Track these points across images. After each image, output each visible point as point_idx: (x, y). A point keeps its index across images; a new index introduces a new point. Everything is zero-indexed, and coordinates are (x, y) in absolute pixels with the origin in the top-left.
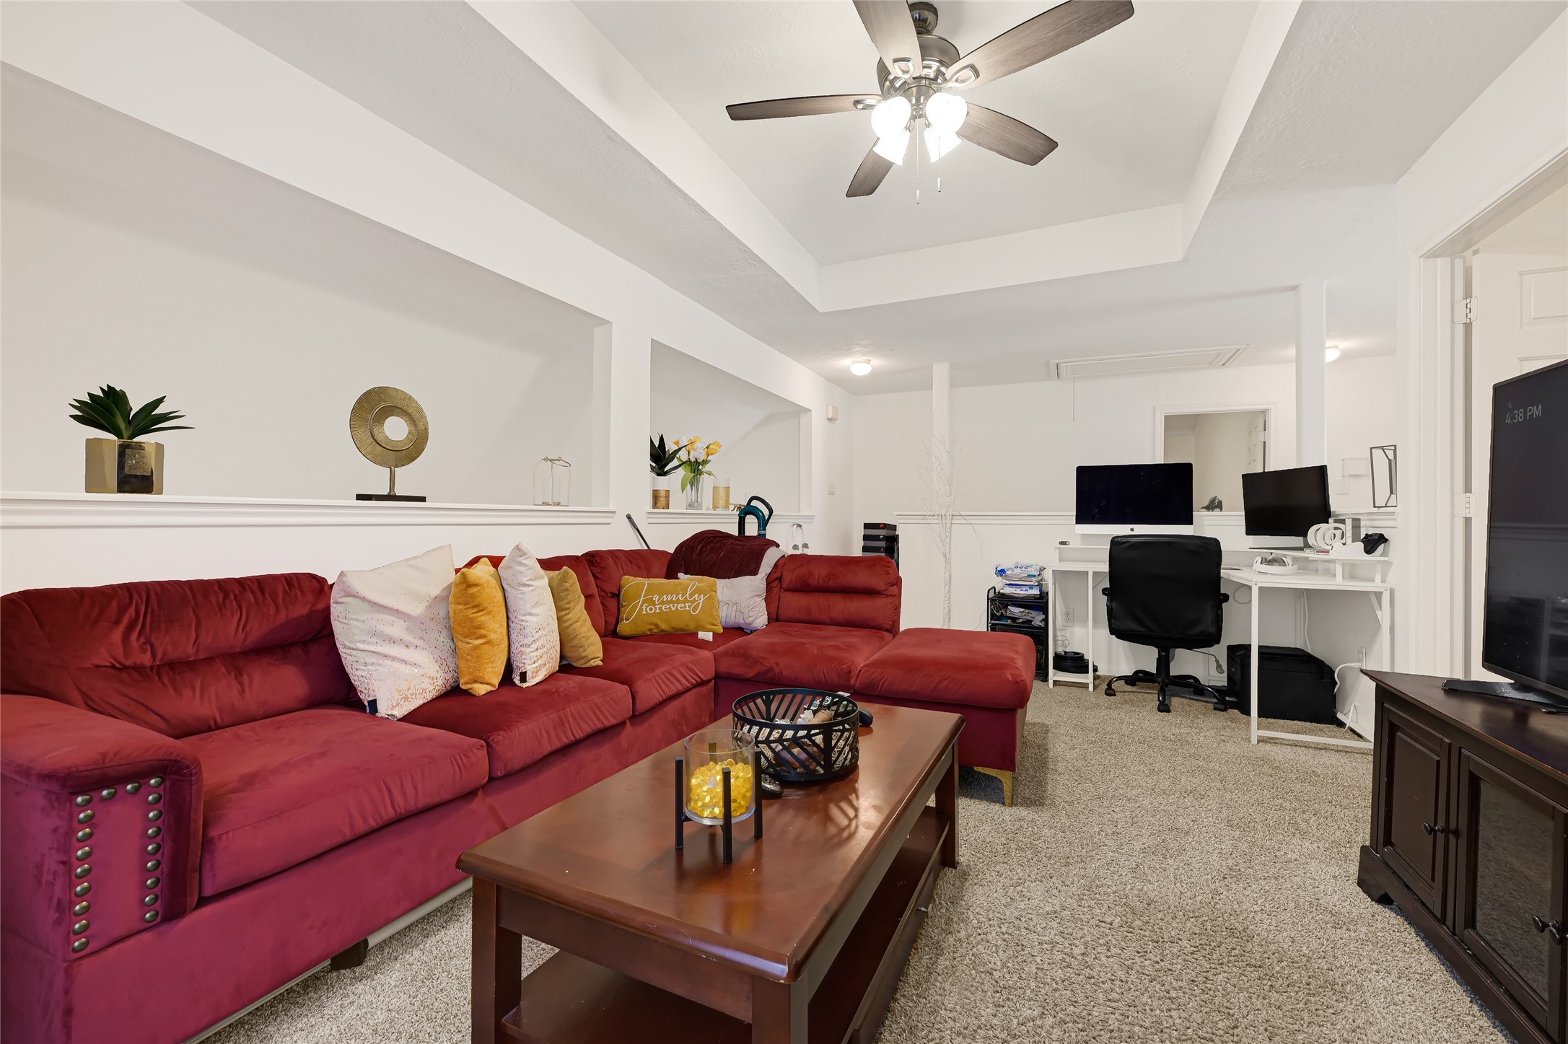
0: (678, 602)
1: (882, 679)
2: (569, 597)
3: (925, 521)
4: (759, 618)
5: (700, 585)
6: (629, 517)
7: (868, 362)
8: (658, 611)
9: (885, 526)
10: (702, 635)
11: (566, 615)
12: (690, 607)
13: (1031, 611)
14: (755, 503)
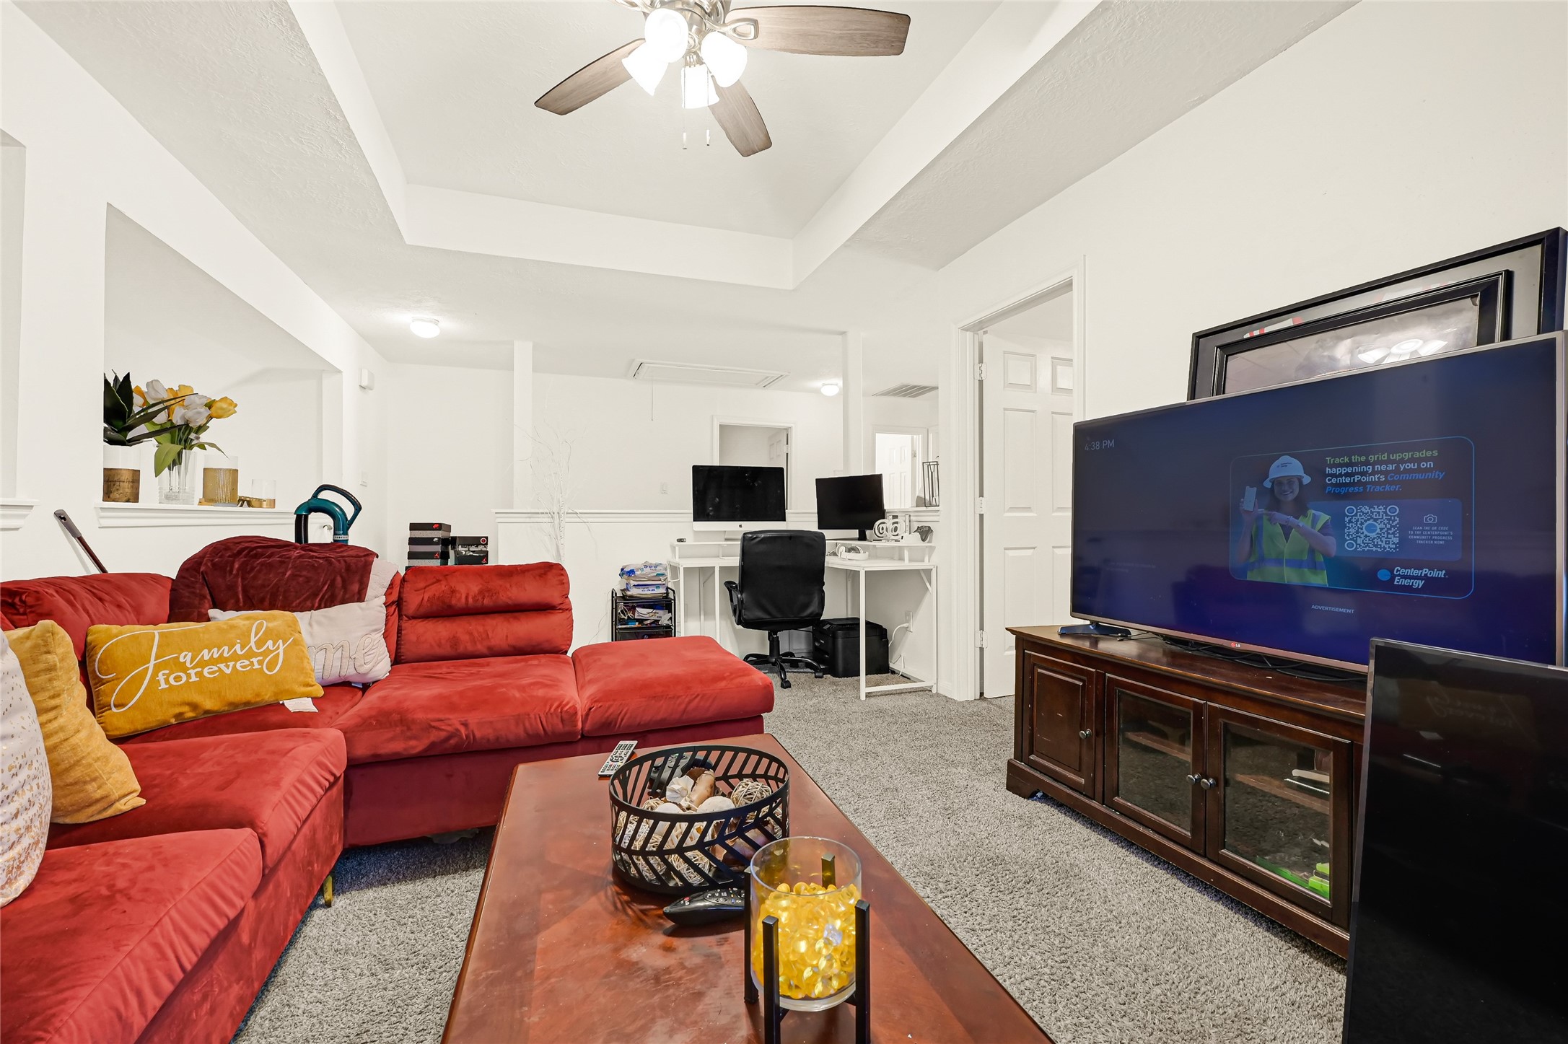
0: (235, 658)
1: (621, 713)
2: (56, 683)
3: (532, 520)
4: (378, 664)
5: (271, 625)
6: (62, 517)
7: (436, 322)
8: (194, 679)
9: (440, 527)
10: (293, 705)
11: (50, 721)
12: (260, 663)
13: (658, 611)
14: (325, 495)
